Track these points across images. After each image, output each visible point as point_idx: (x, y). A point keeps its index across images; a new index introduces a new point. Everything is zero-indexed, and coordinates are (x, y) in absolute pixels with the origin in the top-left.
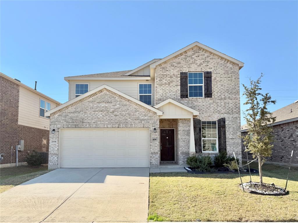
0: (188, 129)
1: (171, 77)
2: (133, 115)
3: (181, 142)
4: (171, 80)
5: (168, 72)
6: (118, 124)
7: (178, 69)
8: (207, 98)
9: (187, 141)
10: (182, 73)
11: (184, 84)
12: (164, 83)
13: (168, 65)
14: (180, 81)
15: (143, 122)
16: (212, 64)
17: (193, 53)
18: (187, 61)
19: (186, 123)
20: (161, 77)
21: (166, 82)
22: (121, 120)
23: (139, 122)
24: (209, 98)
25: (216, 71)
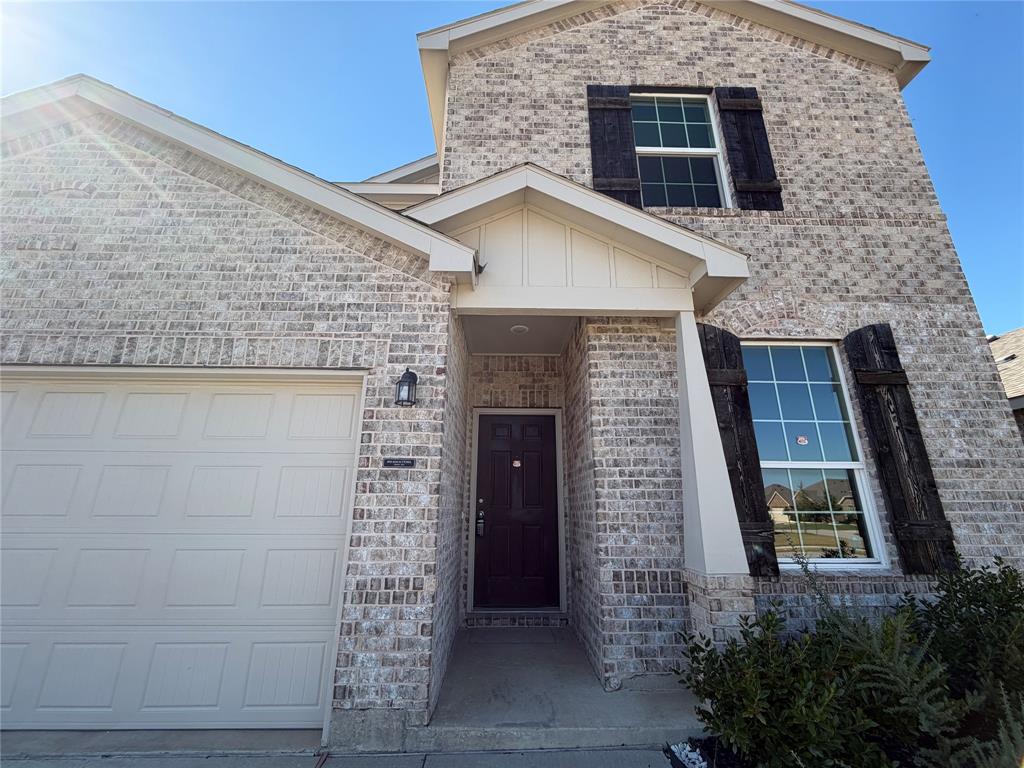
0: (655, 395)
1: (534, 107)
2: (254, 277)
3: (614, 485)
4: (535, 119)
5: (517, 83)
6: (120, 341)
7: (576, 72)
8: (755, 212)
9: (660, 480)
10: (593, 91)
11: (612, 138)
12: (493, 132)
13: (519, 55)
14: (586, 126)
15: (321, 326)
16: (753, 60)
17: (645, 13)
18: (621, 42)
19: (641, 357)
20: (482, 106)
21: (508, 125)
22: (149, 309)
23: (291, 327)
24: (766, 214)
25: (776, 88)
